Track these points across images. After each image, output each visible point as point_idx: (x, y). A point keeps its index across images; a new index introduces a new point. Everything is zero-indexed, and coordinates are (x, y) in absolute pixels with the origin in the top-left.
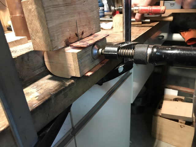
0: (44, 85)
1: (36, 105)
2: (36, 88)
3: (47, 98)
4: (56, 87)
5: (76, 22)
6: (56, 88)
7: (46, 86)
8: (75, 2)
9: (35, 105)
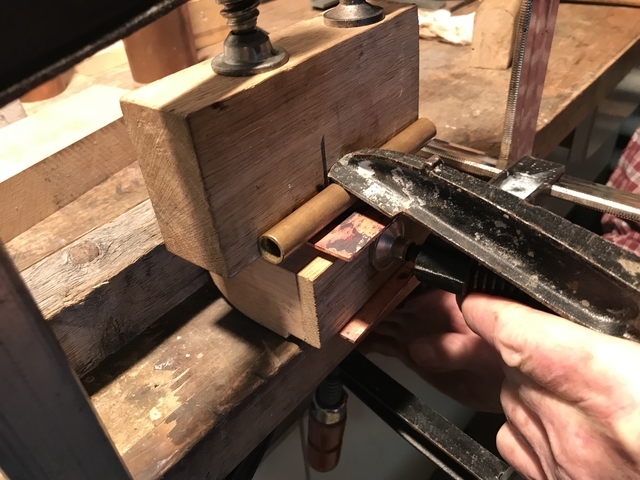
0: (200, 356)
1: (167, 463)
2: (172, 368)
3: (202, 429)
4: (237, 375)
5: (323, 144)
6: (236, 384)
7: (204, 360)
8: (323, 73)
9: (164, 461)
